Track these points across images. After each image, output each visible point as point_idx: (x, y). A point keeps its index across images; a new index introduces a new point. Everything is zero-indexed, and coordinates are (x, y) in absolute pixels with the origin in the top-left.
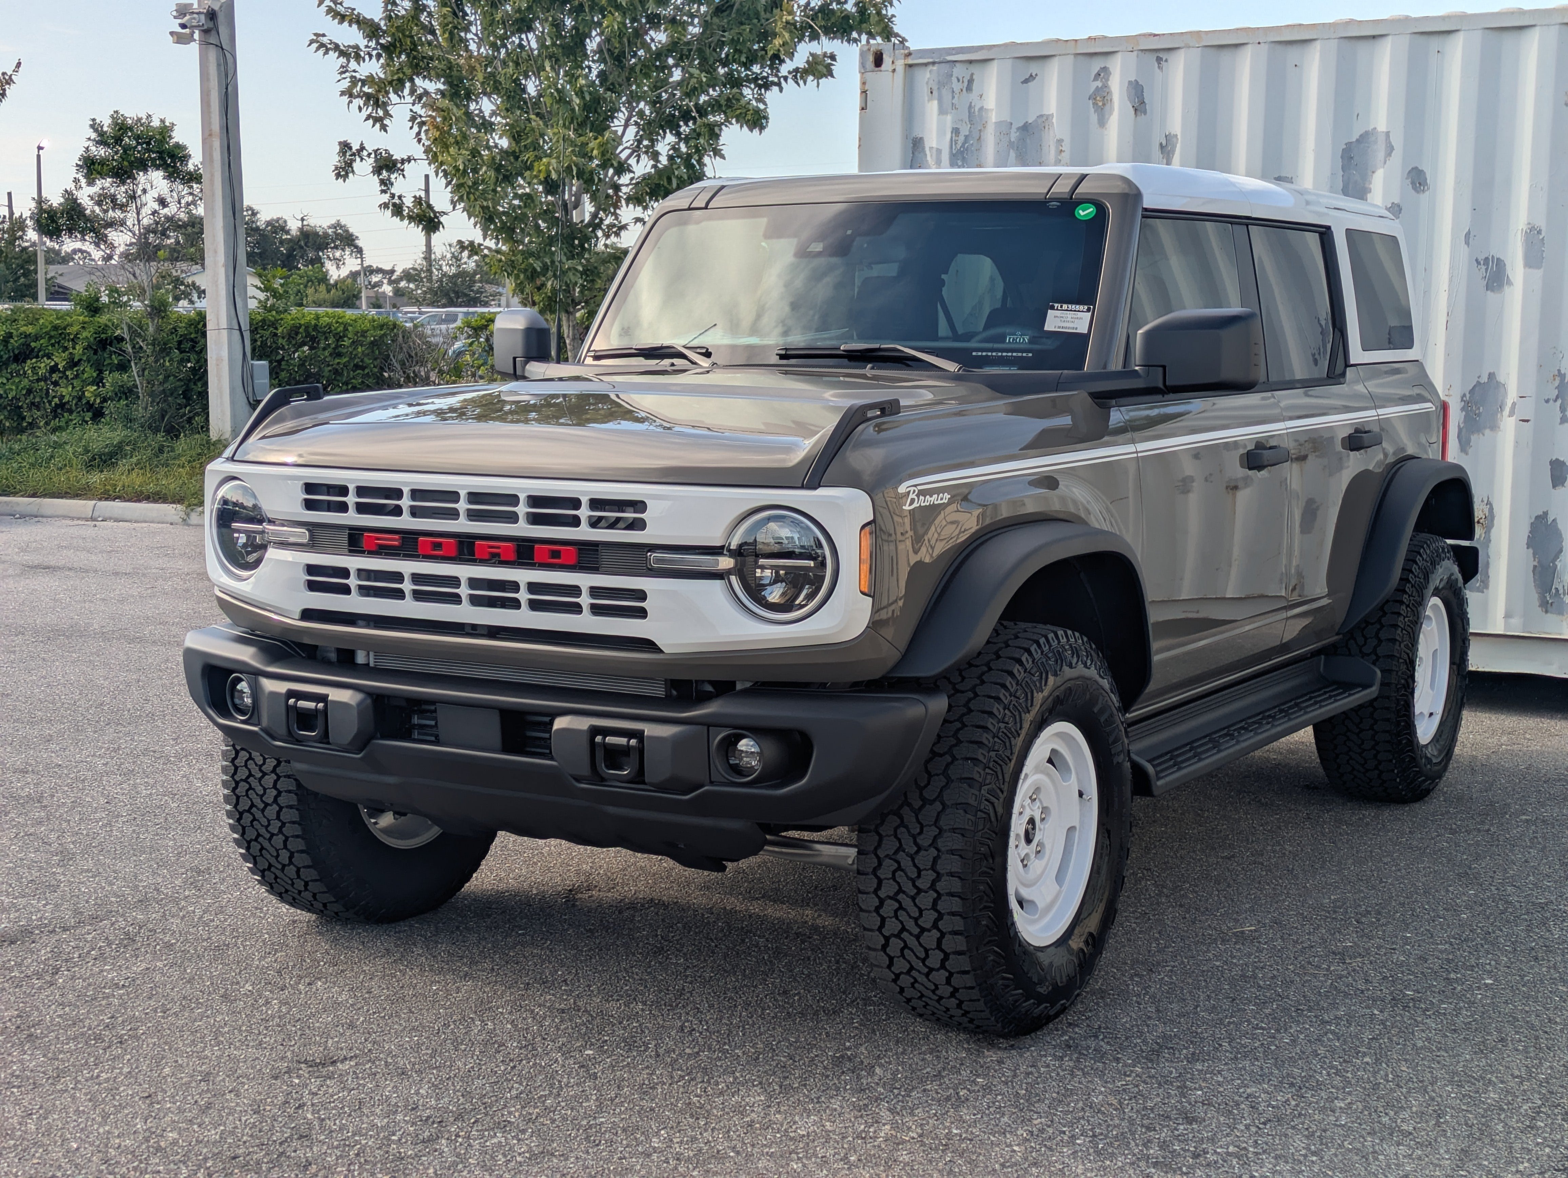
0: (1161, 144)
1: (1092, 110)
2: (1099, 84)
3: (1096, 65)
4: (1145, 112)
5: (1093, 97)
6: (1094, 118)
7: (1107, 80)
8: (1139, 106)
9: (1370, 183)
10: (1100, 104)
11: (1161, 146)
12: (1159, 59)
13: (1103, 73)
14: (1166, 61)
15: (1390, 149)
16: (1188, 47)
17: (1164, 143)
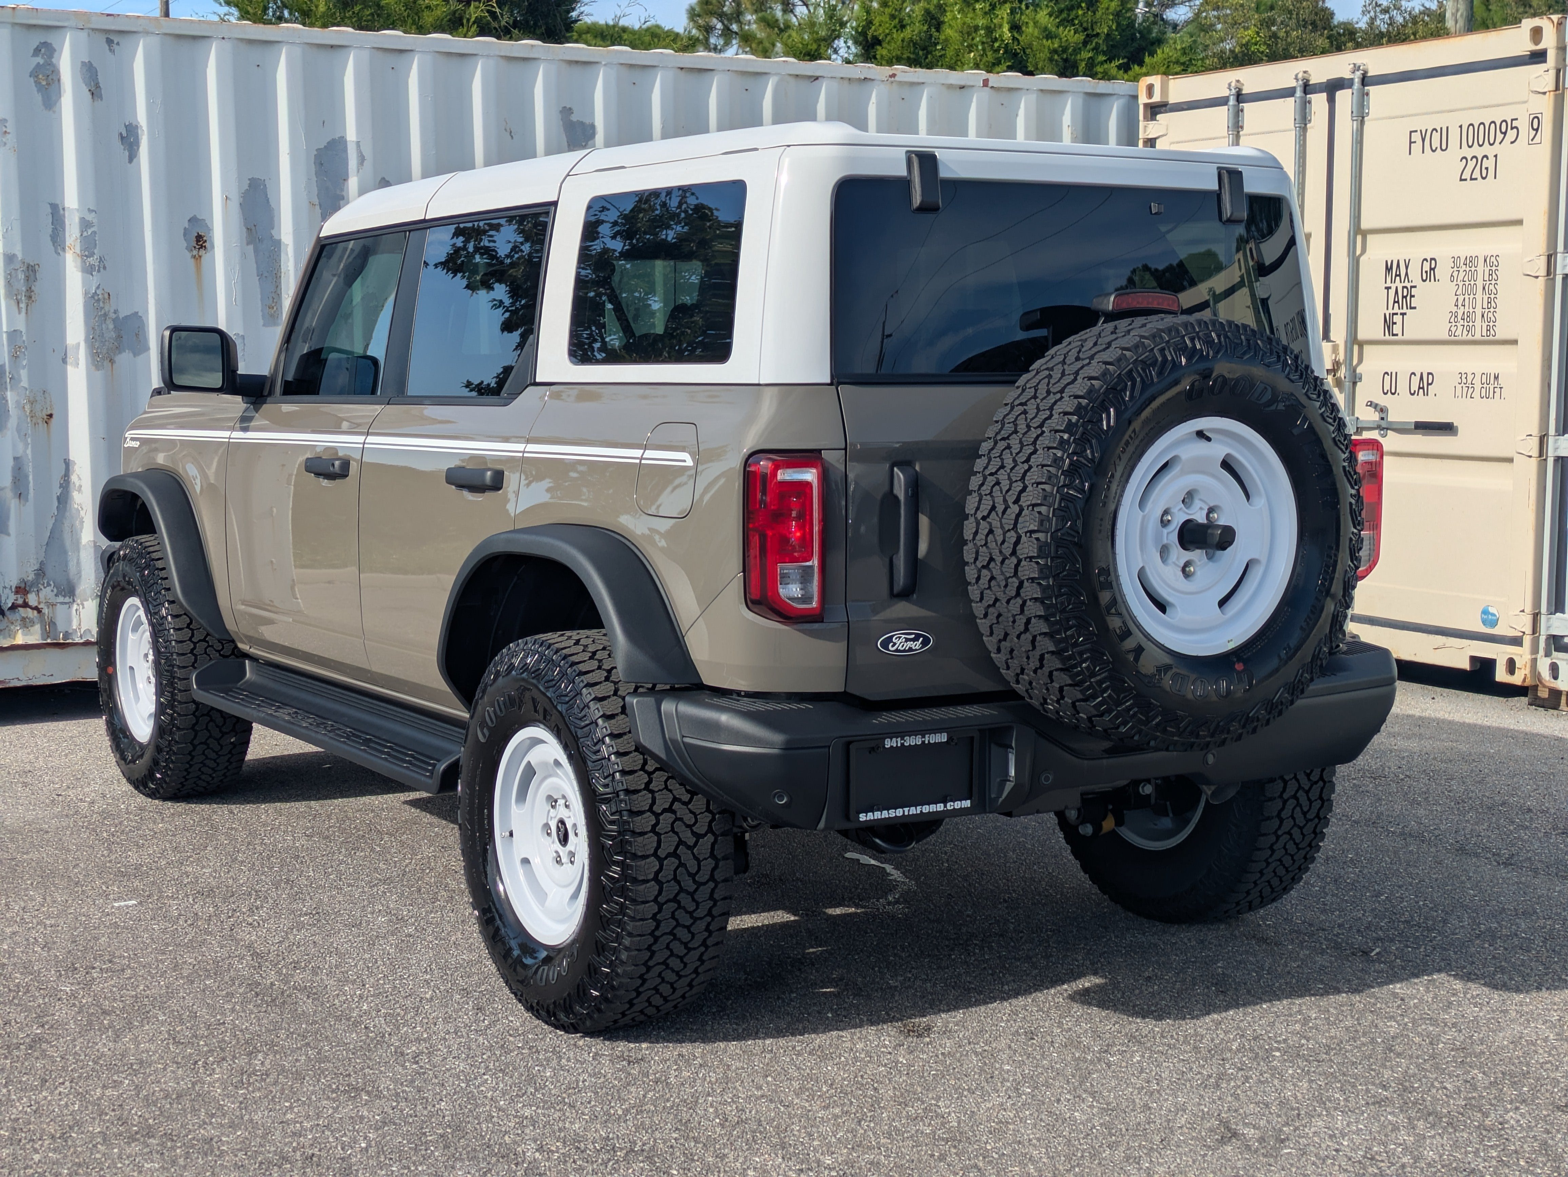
0: (121, 134)
1: (35, 89)
2: (40, 60)
3: (36, 39)
4: (101, 97)
5: (34, 74)
6: (38, 98)
7: (51, 56)
8: (95, 92)
9: (342, 190)
10: (44, 83)
11: (122, 137)
12: (109, 42)
13: (46, 50)
14: (118, 44)
15: (362, 159)
16: (147, 33)
17: (125, 134)
